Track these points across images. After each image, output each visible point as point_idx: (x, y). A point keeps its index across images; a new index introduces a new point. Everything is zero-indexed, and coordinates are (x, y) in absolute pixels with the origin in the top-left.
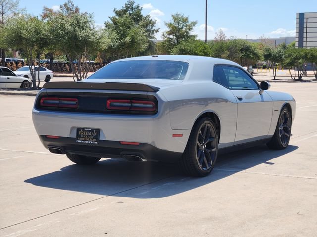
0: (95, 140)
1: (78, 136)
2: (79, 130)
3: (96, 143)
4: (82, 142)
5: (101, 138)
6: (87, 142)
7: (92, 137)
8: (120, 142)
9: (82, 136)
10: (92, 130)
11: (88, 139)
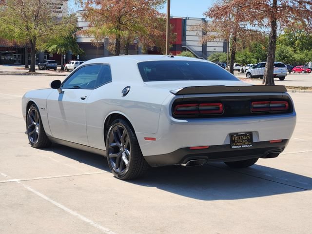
0: (250, 143)
1: (233, 142)
2: (231, 135)
3: (251, 146)
4: (238, 147)
5: (255, 140)
6: (243, 146)
7: (246, 141)
8: (269, 141)
9: (236, 142)
10: (246, 134)
11: (243, 144)
